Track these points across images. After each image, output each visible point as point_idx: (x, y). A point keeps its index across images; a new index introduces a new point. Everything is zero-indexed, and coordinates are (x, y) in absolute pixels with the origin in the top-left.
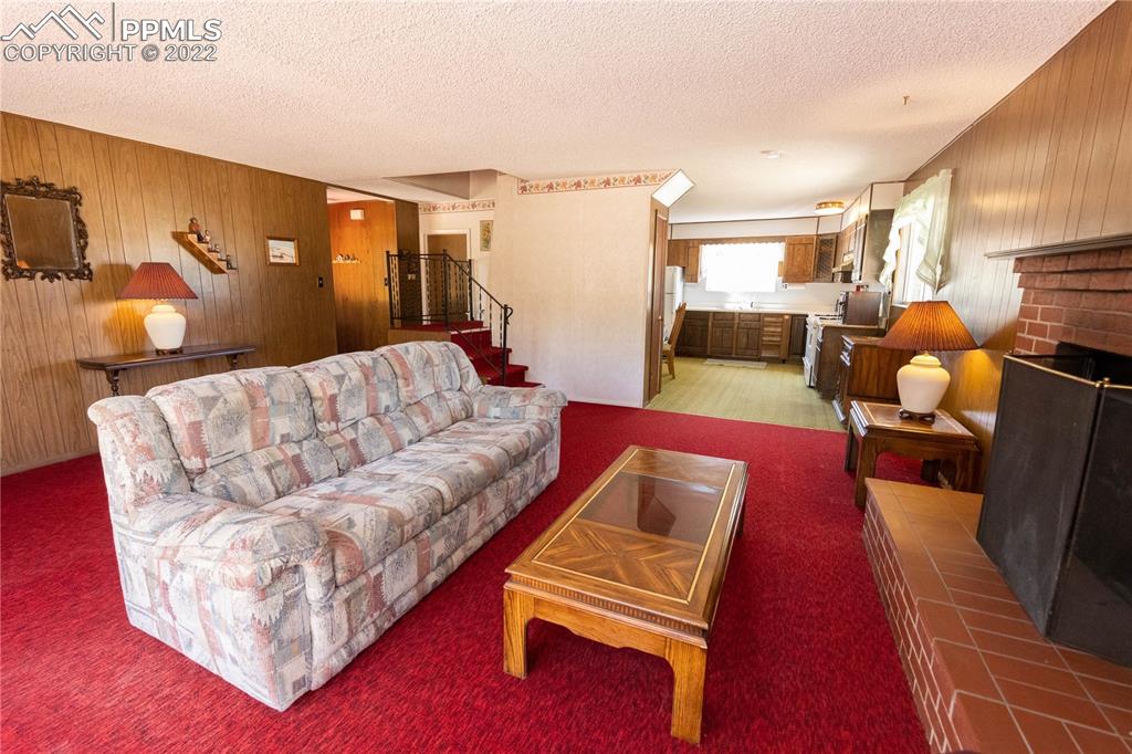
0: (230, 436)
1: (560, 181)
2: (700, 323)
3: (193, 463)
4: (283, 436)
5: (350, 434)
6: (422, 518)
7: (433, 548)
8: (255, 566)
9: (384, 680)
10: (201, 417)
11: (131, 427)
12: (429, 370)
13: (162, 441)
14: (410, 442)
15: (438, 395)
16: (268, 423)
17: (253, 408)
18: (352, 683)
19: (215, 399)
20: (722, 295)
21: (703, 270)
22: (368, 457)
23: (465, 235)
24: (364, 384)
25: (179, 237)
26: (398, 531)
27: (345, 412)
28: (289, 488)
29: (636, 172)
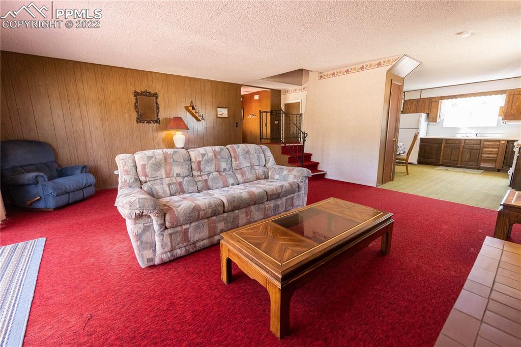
0: (156, 171)
1: (338, 70)
2: (436, 145)
3: (142, 179)
4: (177, 174)
5: (205, 177)
6: (210, 211)
7: (217, 225)
8: (130, 211)
9: (180, 269)
10: (146, 163)
11: (124, 164)
12: (247, 156)
13: (132, 169)
14: (233, 185)
15: (252, 167)
16: (171, 168)
17: (166, 162)
18: (170, 267)
19: (152, 157)
20: (456, 129)
21: (442, 115)
22: (211, 187)
23: (300, 102)
24: (214, 158)
25: (187, 108)
26: (197, 213)
27: (204, 168)
28: (176, 193)
29: (378, 60)
